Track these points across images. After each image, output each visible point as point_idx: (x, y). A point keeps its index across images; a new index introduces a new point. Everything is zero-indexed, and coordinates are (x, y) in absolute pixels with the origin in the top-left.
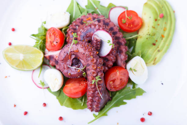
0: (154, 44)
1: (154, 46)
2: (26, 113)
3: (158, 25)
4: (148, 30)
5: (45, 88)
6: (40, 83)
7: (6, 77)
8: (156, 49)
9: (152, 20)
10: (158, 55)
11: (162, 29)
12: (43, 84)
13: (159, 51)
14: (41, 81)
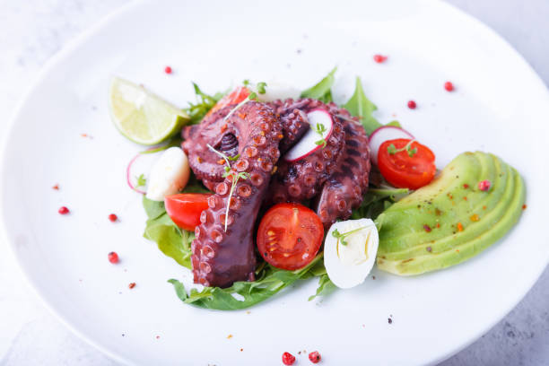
0: (428, 229)
1: (424, 233)
2: (65, 211)
3: (465, 198)
4: (435, 196)
5: (139, 192)
6: (138, 176)
7: (85, 136)
8: (426, 242)
9: (459, 183)
10: (422, 258)
11: (468, 212)
12: (143, 181)
13: (430, 250)
14: (142, 176)
